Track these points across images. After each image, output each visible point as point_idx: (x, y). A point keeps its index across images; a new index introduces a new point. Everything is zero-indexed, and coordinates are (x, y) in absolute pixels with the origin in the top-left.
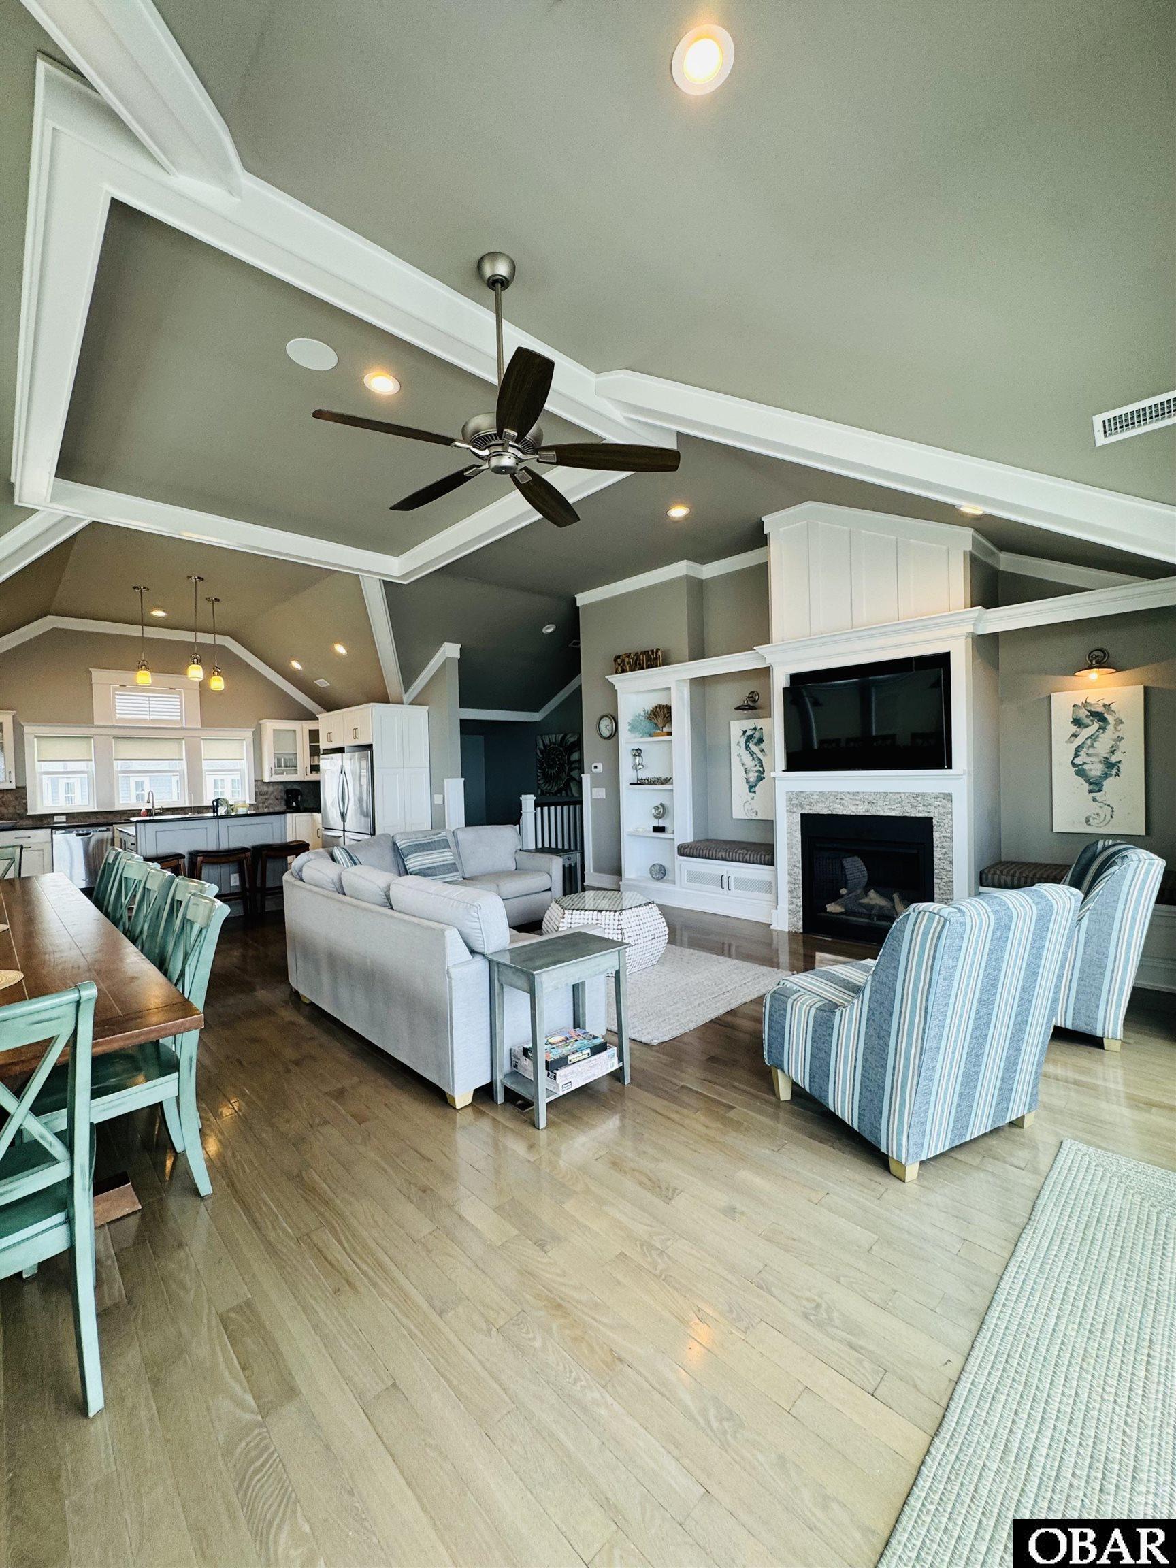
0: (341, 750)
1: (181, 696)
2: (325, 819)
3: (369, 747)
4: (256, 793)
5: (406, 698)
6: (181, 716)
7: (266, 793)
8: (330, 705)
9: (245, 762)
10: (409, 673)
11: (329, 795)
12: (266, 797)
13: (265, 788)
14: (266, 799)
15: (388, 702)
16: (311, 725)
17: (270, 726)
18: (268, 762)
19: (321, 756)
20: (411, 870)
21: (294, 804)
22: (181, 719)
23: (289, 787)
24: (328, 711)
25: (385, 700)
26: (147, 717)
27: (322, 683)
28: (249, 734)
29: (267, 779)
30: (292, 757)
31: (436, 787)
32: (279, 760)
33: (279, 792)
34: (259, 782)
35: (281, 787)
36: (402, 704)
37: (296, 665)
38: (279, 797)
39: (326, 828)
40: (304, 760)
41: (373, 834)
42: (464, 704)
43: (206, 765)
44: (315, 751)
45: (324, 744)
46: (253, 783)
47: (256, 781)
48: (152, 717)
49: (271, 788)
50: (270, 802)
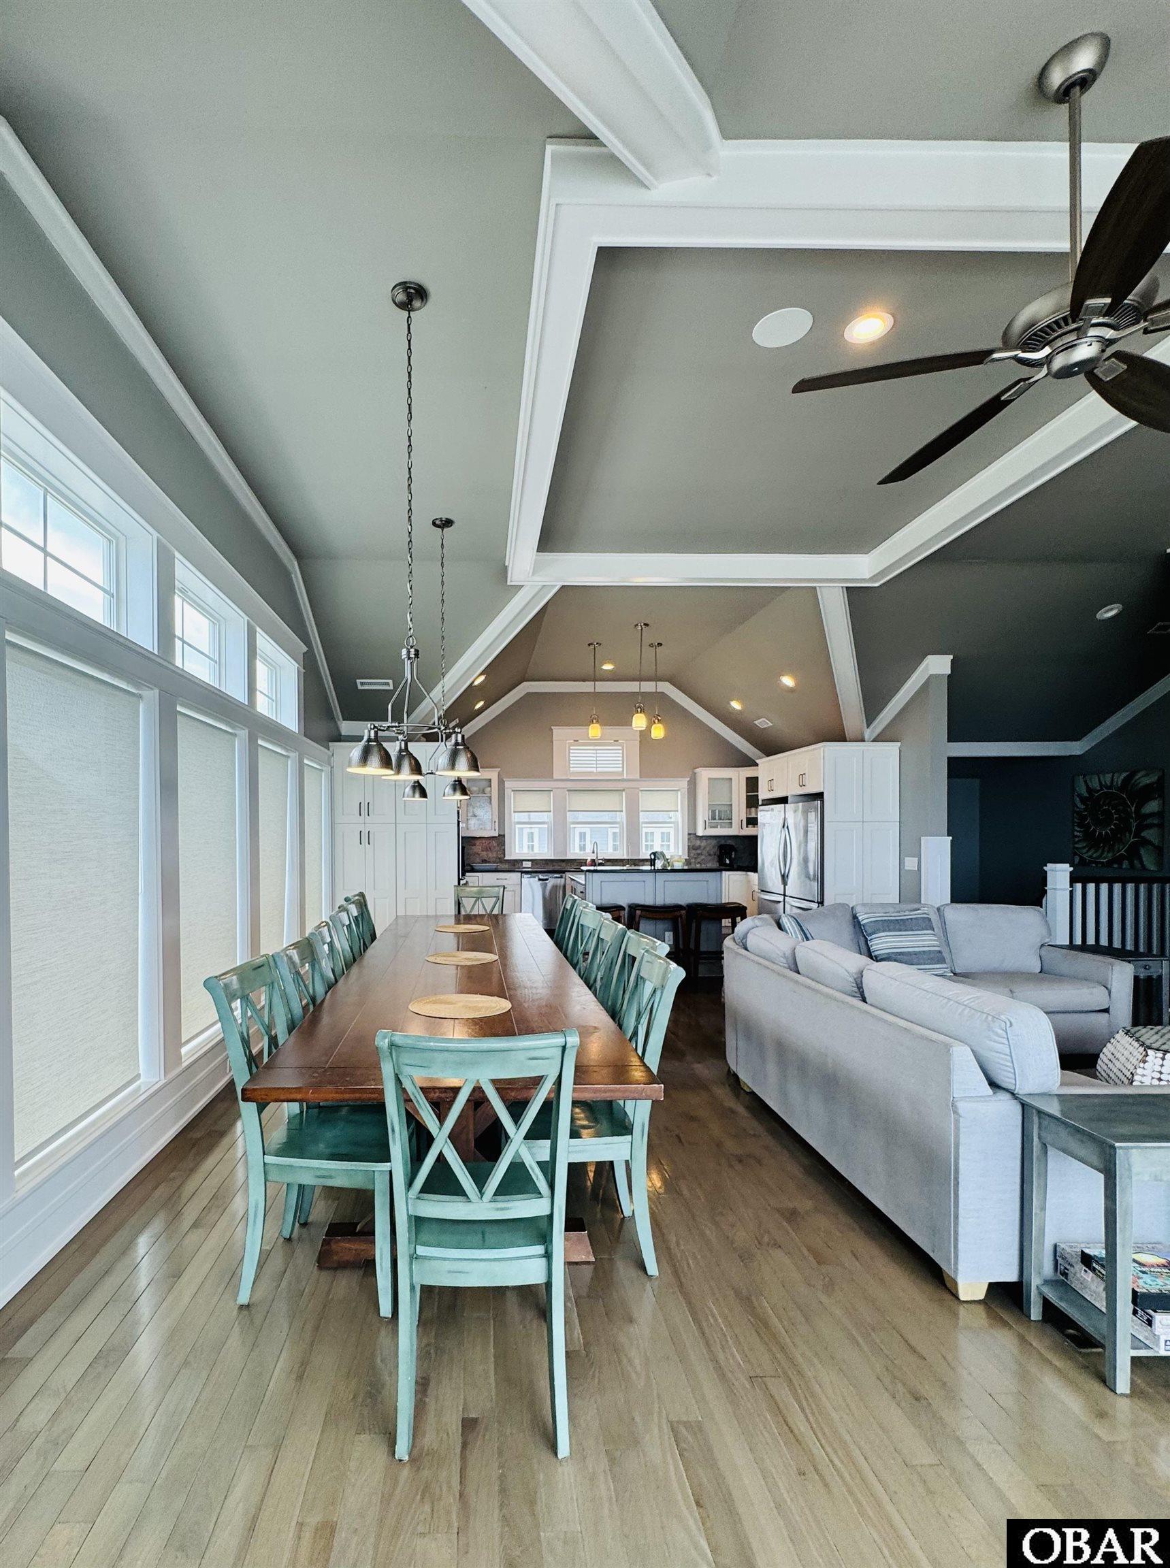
0: (783, 800)
1: (623, 747)
2: (761, 880)
3: (819, 796)
4: (689, 846)
5: (868, 733)
6: (623, 767)
7: (699, 847)
8: (771, 747)
9: (679, 814)
10: (873, 703)
11: (768, 852)
12: (699, 851)
13: (698, 843)
14: (698, 854)
15: (844, 740)
16: (749, 772)
17: (705, 775)
18: (703, 815)
19: (760, 808)
20: (876, 953)
21: (728, 862)
22: (623, 770)
23: (723, 842)
24: (768, 756)
25: (841, 738)
26: (594, 770)
27: (763, 723)
28: (683, 784)
29: (700, 833)
30: (726, 808)
31: (909, 846)
32: (713, 812)
33: (711, 846)
34: (692, 835)
35: (714, 842)
36: (864, 741)
37: (736, 705)
38: (712, 853)
39: (762, 891)
40: (740, 811)
41: (821, 903)
42: (954, 735)
43: (643, 817)
44: (752, 802)
45: (763, 794)
46: (687, 837)
47: (689, 834)
48: (599, 770)
49: (704, 843)
50: (703, 857)
